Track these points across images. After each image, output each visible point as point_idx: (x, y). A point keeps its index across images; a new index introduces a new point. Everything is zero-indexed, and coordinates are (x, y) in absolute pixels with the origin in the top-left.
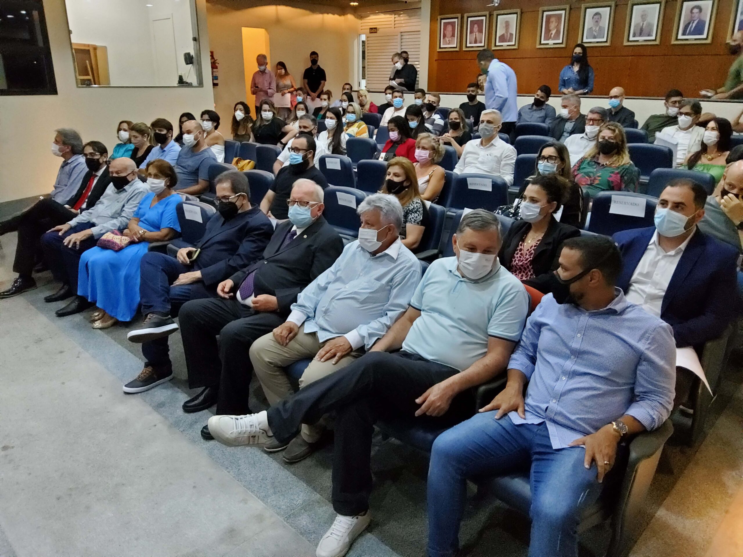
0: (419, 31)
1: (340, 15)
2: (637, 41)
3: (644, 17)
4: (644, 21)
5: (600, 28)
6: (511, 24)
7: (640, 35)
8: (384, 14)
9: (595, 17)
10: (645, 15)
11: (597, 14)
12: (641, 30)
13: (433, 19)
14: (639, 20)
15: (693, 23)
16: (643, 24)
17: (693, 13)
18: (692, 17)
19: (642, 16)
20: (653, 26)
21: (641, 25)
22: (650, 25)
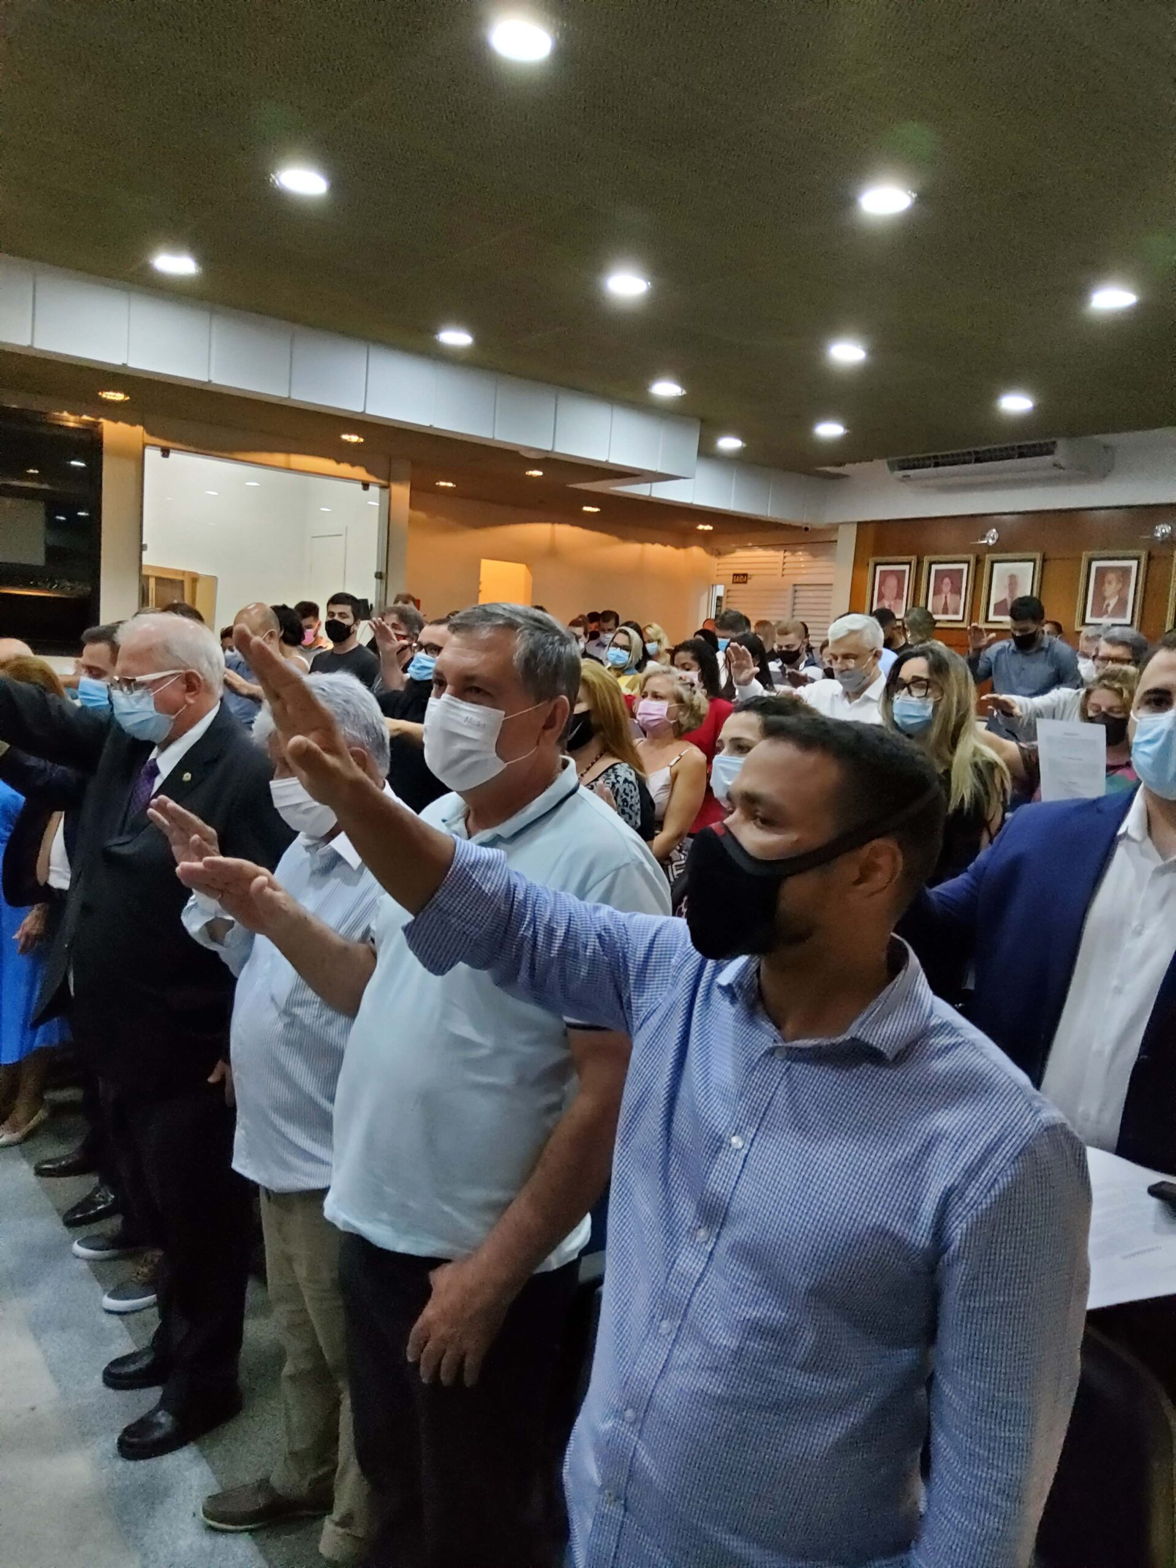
0: (831, 585)
1: (677, 547)
6: (1020, 580)
8: (764, 549)
13: (859, 563)
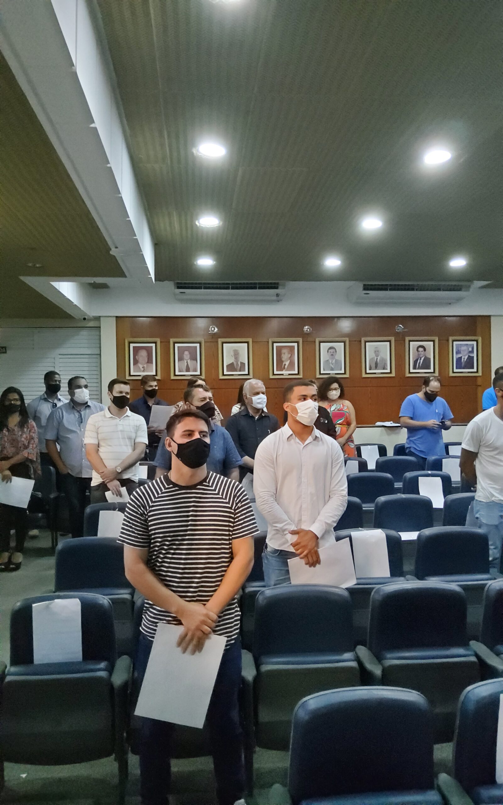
2: (375, 373)
3: (377, 352)
4: (377, 356)
5: (336, 360)
7: (376, 368)
9: (330, 351)
10: (378, 351)
11: (331, 348)
12: (376, 364)
14: (373, 355)
15: (421, 359)
16: (377, 359)
17: (419, 351)
18: (419, 355)
19: (375, 351)
20: (386, 360)
21: (376, 360)
22: (384, 360)
